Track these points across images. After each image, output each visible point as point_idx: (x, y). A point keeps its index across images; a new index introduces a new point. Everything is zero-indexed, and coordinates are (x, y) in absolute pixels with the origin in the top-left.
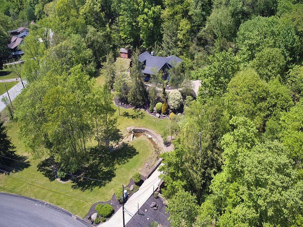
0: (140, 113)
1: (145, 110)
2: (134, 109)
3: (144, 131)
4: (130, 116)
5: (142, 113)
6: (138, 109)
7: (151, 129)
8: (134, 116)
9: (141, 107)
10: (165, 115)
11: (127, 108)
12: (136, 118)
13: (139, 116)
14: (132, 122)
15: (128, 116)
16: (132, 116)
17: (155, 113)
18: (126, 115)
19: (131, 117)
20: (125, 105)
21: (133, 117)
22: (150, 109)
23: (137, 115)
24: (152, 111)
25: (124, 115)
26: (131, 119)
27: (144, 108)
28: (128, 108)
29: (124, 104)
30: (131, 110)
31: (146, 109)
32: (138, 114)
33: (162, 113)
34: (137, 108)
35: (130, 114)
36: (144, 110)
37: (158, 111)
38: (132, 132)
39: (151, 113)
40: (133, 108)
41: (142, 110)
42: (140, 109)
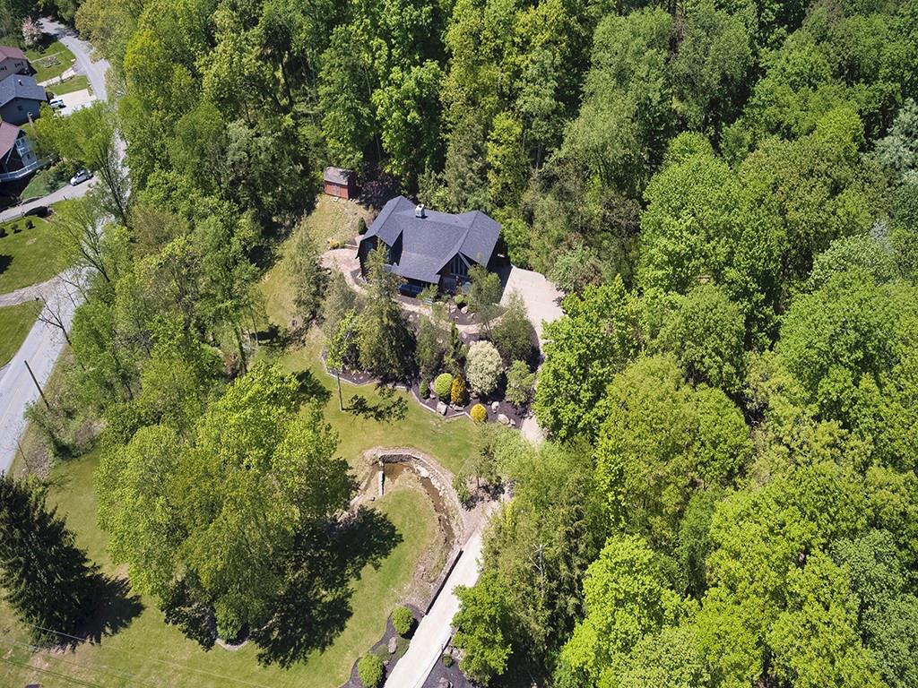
0: (395, 399)
1: (408, 390)
2: (379, 385)
3: (409, 458)
4: (370, 410)
5: (401, 399)
6: (390, 386)
7: (426, 453)
8: (381, 411)
9: (396, 380)
10: (460, 406)
11: (359, 382)
12: (387, 419)
13: (393, 410)
14: (378, 433)
15: (364, 410)
16: (375, 409)
17: (434, 399)
18: (360, 406)
19: (372, 413)
20: (354, 372)
21: (379, 415)
22: (421, 386)
23: (388, 408)
24: (427, 395)
25: (355, 407)
26: (373, 420)
27: (404, 382)
28: (362, 381)
29: (351, 370)
30: (369, 390)
31: (409, 387)
32: (389, 402)
33: (452, 402)
34: (385, 381)
35: (369, 405)
36: (404, 388)
37: (441, 395)
38: (380, 463)
39: (425, 398)
40: (377, 381)
41: (401, 390)
42: (395, 384)
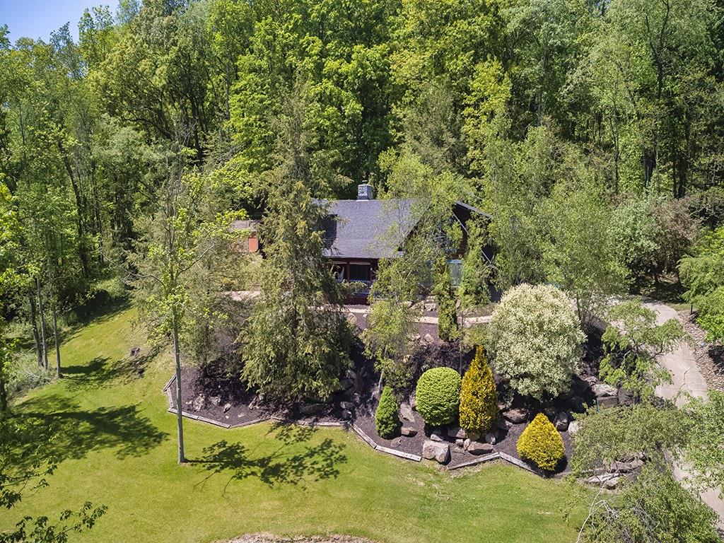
0: (315, 442)
1: (347, 427)
2: (278, 425)
4: (251, 463)
5: (328, 443)
6: (304, 423)
8: (278, 466)
9: (318, 413)
11: (234, 422)
12: (291, 477)
13: (308, 462)
15: (238, 463)
16: (263, 462)
17: (412, 434)
18: (230, 458)
19: (256, 469)
20: (228, 406)
21: (270, 471)
22: (379, 413)
23: (295, 459)
24: (392, 430)
25: (216, 459)
26: (254, 482)
27: (337, 414)
28: (242, 421)
29: (221, 404)
30: (257, 433)
31: (349, 420)
32: (300, 449)
33: (462, 433)
34: (294, 416)
35: (249, 456)
36: (338, 425)
39: (390, 436)
40: (274, 419)
41: (329, 428)
42: (317, 420)
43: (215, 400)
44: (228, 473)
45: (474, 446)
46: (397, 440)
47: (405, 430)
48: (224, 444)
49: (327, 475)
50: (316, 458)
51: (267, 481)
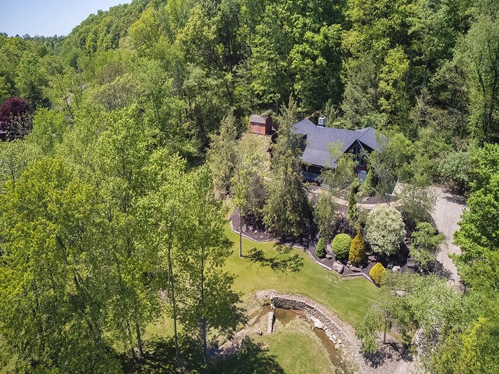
0: (292, 254)
1: (304, 250)
2: (277, 244)
3: (303, 306)
4: (267, 260)
5: (297, 256)
6: (288, 245)
7: (321, 303)
8: (277, 263)
9: (294, 241)
10: (357, 267)
11: (259, 239)
12: (282, 269)
13: (288, 263)
14: (272, 279)
15: (261, 259)
16: (271, 260)
17: (330, 258)
18: (258, 256)
19: (268, 263)
20: (256, 232)
21: (275, 265)
22: (318, 247)
23: (284, 261)
24: (323, 254)
25: (254, 256)
26: (268, 268)
27: (301, 243)
28: (261, 239)
29: (253, 230)
30: (268, 246)
31: (307, 247)
32: (286, 257)
33: (349, 262)
34: (283, 241)
35: (266, 257)
36: (301, 248)
37: (338, 255)
38: (272, 305)
39: (321, 258)
40: (275, 241)
41: (298, 249)
42: (292, 245)
43: (251, 228)
44: (258, 263)
45: (354, 268)
46: (324, 260)
47: (328, 256)
48: (255, 249)
49: (295, 270)
50: (292, 262)
51: (273, 268)
